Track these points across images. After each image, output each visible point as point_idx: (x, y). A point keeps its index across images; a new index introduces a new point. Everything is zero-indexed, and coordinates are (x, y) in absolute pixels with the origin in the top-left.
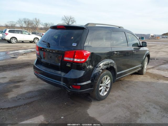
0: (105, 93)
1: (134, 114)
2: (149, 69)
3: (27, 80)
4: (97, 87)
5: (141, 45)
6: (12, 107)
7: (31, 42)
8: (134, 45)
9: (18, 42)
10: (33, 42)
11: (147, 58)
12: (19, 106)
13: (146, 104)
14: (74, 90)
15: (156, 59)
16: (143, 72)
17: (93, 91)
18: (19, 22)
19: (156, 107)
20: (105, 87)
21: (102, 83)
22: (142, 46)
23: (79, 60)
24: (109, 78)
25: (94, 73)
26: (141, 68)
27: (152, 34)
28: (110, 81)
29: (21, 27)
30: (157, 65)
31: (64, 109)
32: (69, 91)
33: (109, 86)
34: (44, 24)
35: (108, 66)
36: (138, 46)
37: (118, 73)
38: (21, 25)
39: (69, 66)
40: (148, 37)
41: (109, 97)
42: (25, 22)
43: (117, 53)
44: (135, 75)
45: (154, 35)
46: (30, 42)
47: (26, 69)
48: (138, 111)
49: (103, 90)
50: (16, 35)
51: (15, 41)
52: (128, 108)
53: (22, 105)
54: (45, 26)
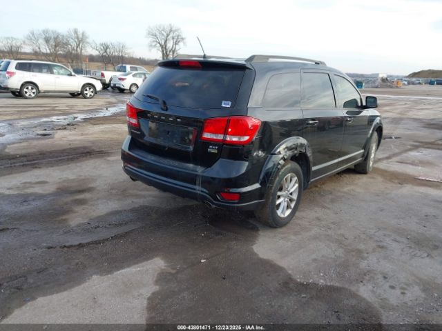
0: (288, 212)
1: (354, 253)
2: (380, 160)
3: (98, 188)
4: (271, 198)
5: (364, 104)
6: (88, 244)
7: (74, 95)
8: (347, 104)
9: (40, 94)
10: (79, 94)
11: (376, 134)
12: (104, 241)
13: (376, 234)
14: (226, 202)
15: (396, 138)
16: (366, 167)
17: (263, 205)
18: (31, 39)
19: (398, 238)
20: (286, 199)
21: (281, 189)
22: (366, 107)
23: (235, 139)
24: (296, 178)
25: (267, 168)
26: (362, 157)
27: (383, 75)
28: (297, 185)
29: (36, 54)
30: (397, 151)
31: (202, 244)
32: (214, 206)
33: (295, 197)
34: (98, 45)
35: (296, 152)
36: (358, 107)
37: (314, 168)
38: (37, 48)
39: (213, 151)
40: (374, 82)
41: (294, 220)
42: (47, 40)
43: (313, 122)
44: (347, 176)
45: (388, 76)
46: (71, 94)
47: (87, 162)
48: (362, 246)
49: (284, 205)
50: (36, 76)
51: (34, 93)
52: (340, 243)
53: (107, 240)
54: (102, 52)
